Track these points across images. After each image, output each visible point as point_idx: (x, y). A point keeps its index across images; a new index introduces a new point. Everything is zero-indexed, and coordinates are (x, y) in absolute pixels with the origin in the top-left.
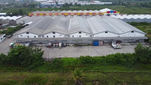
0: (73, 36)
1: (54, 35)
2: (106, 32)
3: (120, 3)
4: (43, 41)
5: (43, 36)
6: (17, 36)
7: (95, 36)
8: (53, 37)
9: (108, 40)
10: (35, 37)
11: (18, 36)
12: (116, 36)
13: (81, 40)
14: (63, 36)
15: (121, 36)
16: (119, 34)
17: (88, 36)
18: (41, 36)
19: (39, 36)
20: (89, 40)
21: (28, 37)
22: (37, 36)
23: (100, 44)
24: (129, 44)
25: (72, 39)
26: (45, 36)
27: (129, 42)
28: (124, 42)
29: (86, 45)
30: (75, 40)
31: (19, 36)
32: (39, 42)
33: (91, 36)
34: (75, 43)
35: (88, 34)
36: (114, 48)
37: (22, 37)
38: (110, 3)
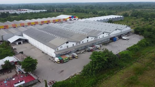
0: (99, 37)
2: (116, 30)
3: (54, 9)
4: (80, 48)
5: (79, 42)
6: (57, 49)
7: (111, 34)
10: (73, 45)
12: (120, 31)
14: (93, 39)
17: (107, 35)
19: (77, 43)
21: (67, 47)
22: (75, 44)
25: (99, 40)
26: (81, 42)
31: (59, 48)
32: (77, 50)
35: (108, 34)
36: (126, 40)
37: (62, 49)
38: (44, 10)
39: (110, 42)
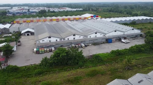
0: (90, 37)
1: (74, 37)
2: (115, 31)
3: (90, 9)
4: (65, 44)
5: (64, 39)
7: (107, 35)
8: (73, 39)
9: (116, 37)
10: (57, 40)
11: (39, 41)
12: (122, 33)
13: (97, 39)
14: (82, 37)
15: (125, 33)
16: (124, 32)
17: (102, 36)
18: (62, 39)
19: (61, 39)
20: (103, 39)
21: (50, 41)
22: (58, 40)
23: (113, 41)
24: (131, 39)
25: (89, 39)
26: (66, 39)
27: (131, 38)
28: (128, 38)
29: (102, 43)
30: (92, 40)
31: (41, 41)
32: (60, 45)
33: (104, 35)
34: (92, 43)
35: (102, 34)
36: (125, 43)
37: (44, 42)
38: (81, 9)
39: (104, 43)
